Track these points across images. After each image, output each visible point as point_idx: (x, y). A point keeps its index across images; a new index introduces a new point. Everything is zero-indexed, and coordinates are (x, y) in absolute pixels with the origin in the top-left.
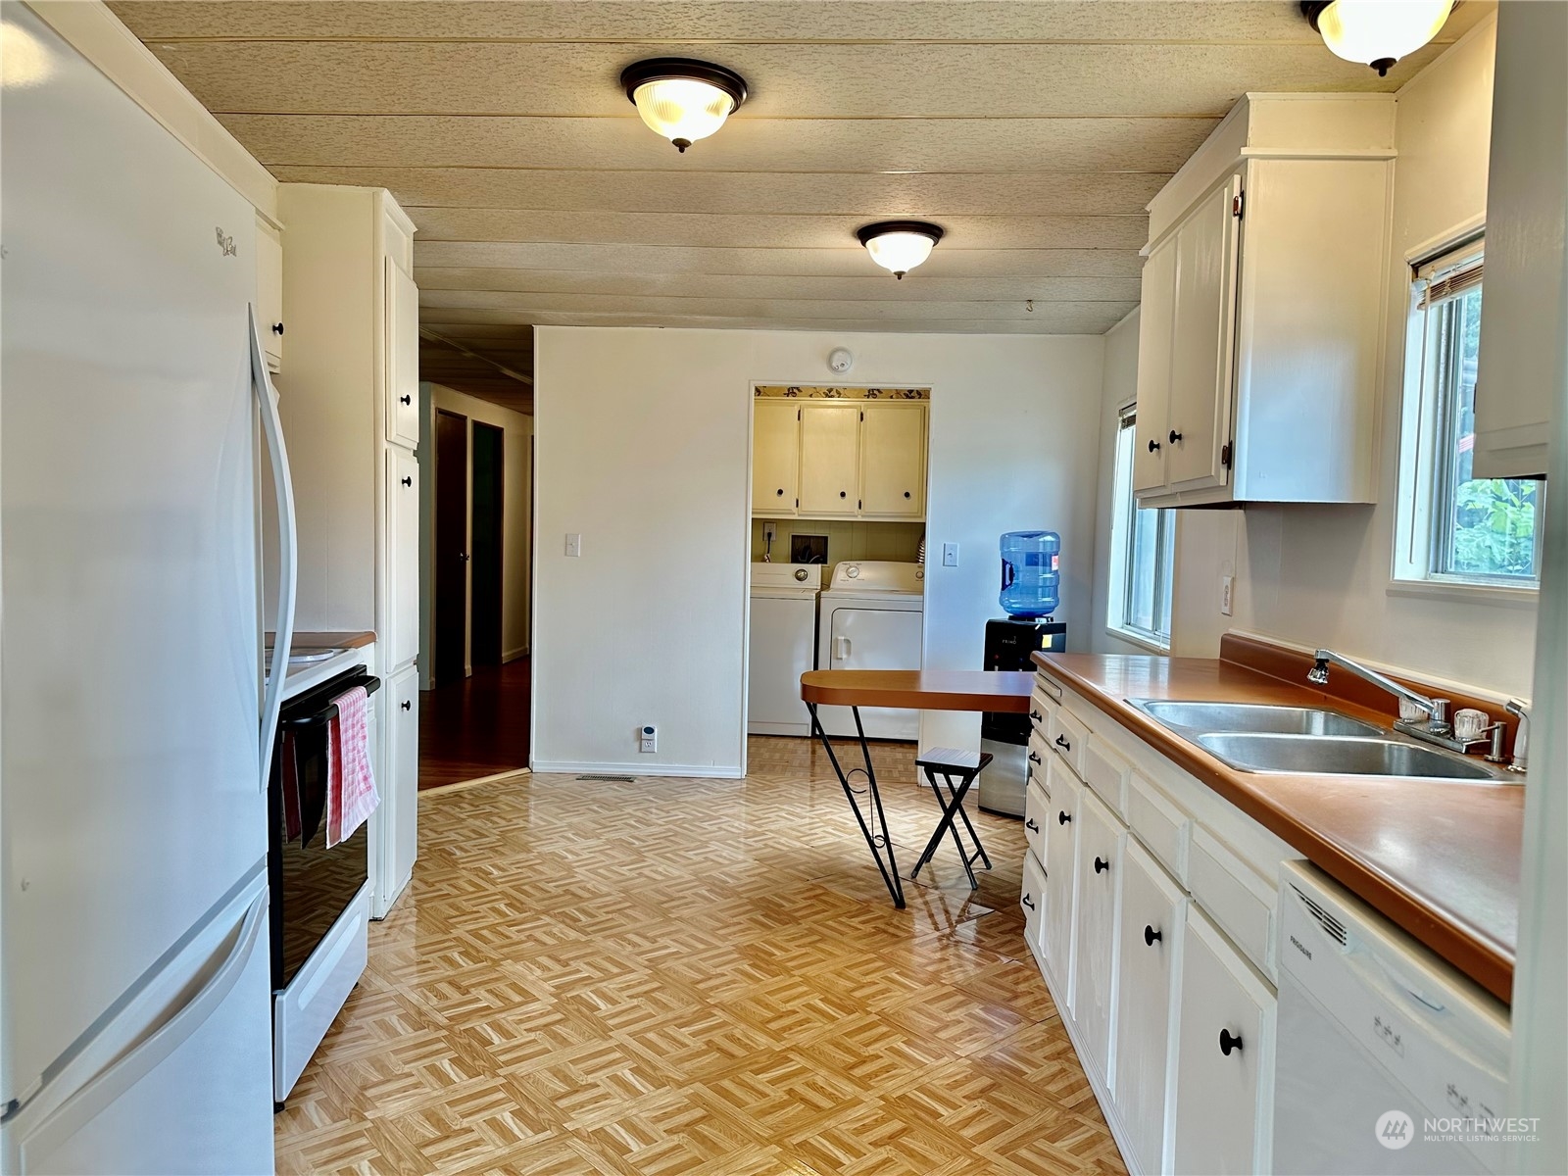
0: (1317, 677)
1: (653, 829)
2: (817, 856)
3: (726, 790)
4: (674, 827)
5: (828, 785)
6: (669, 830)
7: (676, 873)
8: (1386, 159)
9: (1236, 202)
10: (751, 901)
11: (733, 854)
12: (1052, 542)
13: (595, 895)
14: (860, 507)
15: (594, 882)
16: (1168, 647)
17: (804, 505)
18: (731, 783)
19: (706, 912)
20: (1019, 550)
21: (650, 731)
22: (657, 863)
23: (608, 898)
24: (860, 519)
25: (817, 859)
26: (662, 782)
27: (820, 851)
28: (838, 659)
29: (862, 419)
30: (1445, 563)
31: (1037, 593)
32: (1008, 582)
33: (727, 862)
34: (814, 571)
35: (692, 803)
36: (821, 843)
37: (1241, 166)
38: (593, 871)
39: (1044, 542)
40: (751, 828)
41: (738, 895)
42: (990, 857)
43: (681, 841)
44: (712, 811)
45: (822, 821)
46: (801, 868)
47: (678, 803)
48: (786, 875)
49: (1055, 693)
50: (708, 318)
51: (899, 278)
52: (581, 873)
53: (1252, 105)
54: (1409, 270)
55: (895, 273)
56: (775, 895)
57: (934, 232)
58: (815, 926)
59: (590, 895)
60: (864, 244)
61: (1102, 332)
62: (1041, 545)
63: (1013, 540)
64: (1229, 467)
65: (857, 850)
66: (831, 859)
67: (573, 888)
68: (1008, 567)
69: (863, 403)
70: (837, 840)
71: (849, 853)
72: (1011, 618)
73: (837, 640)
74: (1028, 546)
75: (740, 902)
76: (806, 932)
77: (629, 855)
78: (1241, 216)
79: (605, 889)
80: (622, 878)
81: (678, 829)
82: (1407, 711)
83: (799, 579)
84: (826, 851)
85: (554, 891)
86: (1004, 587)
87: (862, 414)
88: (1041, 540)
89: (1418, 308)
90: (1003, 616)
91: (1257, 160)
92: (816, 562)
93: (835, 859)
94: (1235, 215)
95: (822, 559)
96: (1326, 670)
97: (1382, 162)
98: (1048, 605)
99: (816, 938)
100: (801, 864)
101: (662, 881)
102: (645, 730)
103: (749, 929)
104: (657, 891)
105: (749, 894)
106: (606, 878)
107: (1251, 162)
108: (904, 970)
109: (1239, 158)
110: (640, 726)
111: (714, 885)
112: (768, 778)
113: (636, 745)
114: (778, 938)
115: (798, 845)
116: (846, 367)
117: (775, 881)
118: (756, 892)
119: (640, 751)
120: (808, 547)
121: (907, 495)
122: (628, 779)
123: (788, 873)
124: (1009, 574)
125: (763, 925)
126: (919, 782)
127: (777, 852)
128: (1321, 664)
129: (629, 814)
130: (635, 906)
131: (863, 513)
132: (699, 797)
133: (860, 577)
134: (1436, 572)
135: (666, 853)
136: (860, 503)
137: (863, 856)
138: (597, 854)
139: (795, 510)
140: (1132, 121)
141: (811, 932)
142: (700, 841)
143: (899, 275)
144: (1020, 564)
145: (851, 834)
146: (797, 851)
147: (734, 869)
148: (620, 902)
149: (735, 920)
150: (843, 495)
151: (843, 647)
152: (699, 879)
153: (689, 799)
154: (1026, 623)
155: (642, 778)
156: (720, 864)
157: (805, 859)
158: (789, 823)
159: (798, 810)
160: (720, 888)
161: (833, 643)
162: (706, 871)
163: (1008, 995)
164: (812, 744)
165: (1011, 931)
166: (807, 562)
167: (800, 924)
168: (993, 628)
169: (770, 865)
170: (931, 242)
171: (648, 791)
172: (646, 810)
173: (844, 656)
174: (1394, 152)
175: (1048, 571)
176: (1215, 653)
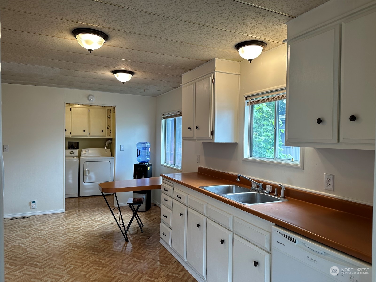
0: (238, 180)
1: (46, 232)
2: (98, 231)
3: (61, 216)
4: (51, 230)
5: (90, 210)
6: (51, 232)
7: (60, 244)
8: (238, 75)
9: (213, 80)
10: (87, 248)
11: (74, 235)
12: (149, 145)
13: (39, 256)
14: (89, 134)
15: (36, 252)
16: (181, 169)
17: (72, 134)
18: (62, 214)
19: (76, 254)
20: (141, 147)
21: (34, 202)
22: (52, 242)
23: (43, 256)
24: (89, 137)
25: (99, 232)
26: (39, 217)
27: (99, 230)
28: (86, 175)
29: (89, 111)
30: (252, 155)
31: (146, 157)
32: (139, 154)
33: (74, 238)
34: (76, 151)
35: (53, 222)
36: (97, 228)
37: (214, 73)
38: (33, 248)
39: (147, 145)
40: (75, 227)
41: (82, 247)
42: (143, 223)
43: (56, 234)
44: (60, 223)
45: (94, 221)
46: (96, 236)
47: (49, 223)
48: (93, 239)
49: (172, 185)
50: (54, 85)
51: (123, 84)
52: (30, 250)
53: (216, 61)
54: (245, 98)
55: (122, 82)
56: (93, 245)
57: (132, 73)
58: (108, 251)
59: (37, 256)
60: (114, 74)
61: (155, 96)
62: (147, 146)
63: (139, 144)
64: (213, 135)
65: (108, 228)
66: (103, 232)
67: (30, 255)
68: (139, 151)
69: (89, 107)
70: (101, 226)
71: (106, 229)
72: (139, 163)
73: (85, 170)
74: (143, 146)
75: (84, 249)
76: (107, 253)
77: (42, 242)
78: (214, 83)
79: (41, 254)
80: (44, 249)
81: (53, 231)
82: (254, 185)
83: (71, 154)
84: (100, 230)
85: (24, 257)
86: (138, 156)
87: (89, 110)
88: (146, 144)
89: (247, 105)
90: (137, 163)
91: (217, 72)
92: (76, 149)
93: (104, 231)
94: (213, 83)
95: (77, 148)
96: (240, 178)
97: (237, 75)
98: (148, 160)
99: (110, 254)
100: (95, 235)
101: (57, 248)
102: (32, 202)
103: (91, 256)
104: (58, 251)
105: (86, 246)
106: (39, 250)
107: (216, 72)
108: (137, 258)
109: (214, 71)
110: (31, 201)
111: (74, 245)
112: (72, 211)
113: (30, 207)
114: (100, 257)
115: (92, 229)
116: (93, 100)
117: (91, 241)
118: (88, 245)
119: (31, 208)
120: (73, 145)
121: (102, 131)
122: (28, 217)
123: (93, 238)
124: (139, 153)
125: (94, 254)
126: (115, 206)
127: (87, 233)
128: (239, 177)
129: (35, 228)
130: (53, 257)
131: (90, 136)
132: (54, 220)
133: (89, 153)
134: (250, 156)
135: (54, 239)
136: (89, 133)
137: (111, 229)
138: (31, 243)
139: (70, 135)
140: (191, 59)
141: (108, 253)
142: (62, 233)
143: (123, 83)
144: (141, 150)
145: (104, 224)
146: (92, 231)
147: (77, 240)
148: (48, 256)
149: (85, 254)
150: (84, 131)
151: (87, 172)
152: (68, 245)
153: (52, 221)
154: (143, 164)
155: (32, 216)
156: (72, 239)
157: (96, 233)
158: (86, 223)
159: (86, 219)
160: (75, 246)
161: (84, 171)
162: (69, 242)
163: (164, 258)
164: (79, 199)
165: (156, 241)
166: (73, 149)
167: (104, 252)
168: (136, 166)
169: (87, 237)
170: (131, 76)
171: (37, 220)
172: (39, 226)
173: (88, 174)
174: (240, 74)
175: (148, 152)
176: (196, 171)
